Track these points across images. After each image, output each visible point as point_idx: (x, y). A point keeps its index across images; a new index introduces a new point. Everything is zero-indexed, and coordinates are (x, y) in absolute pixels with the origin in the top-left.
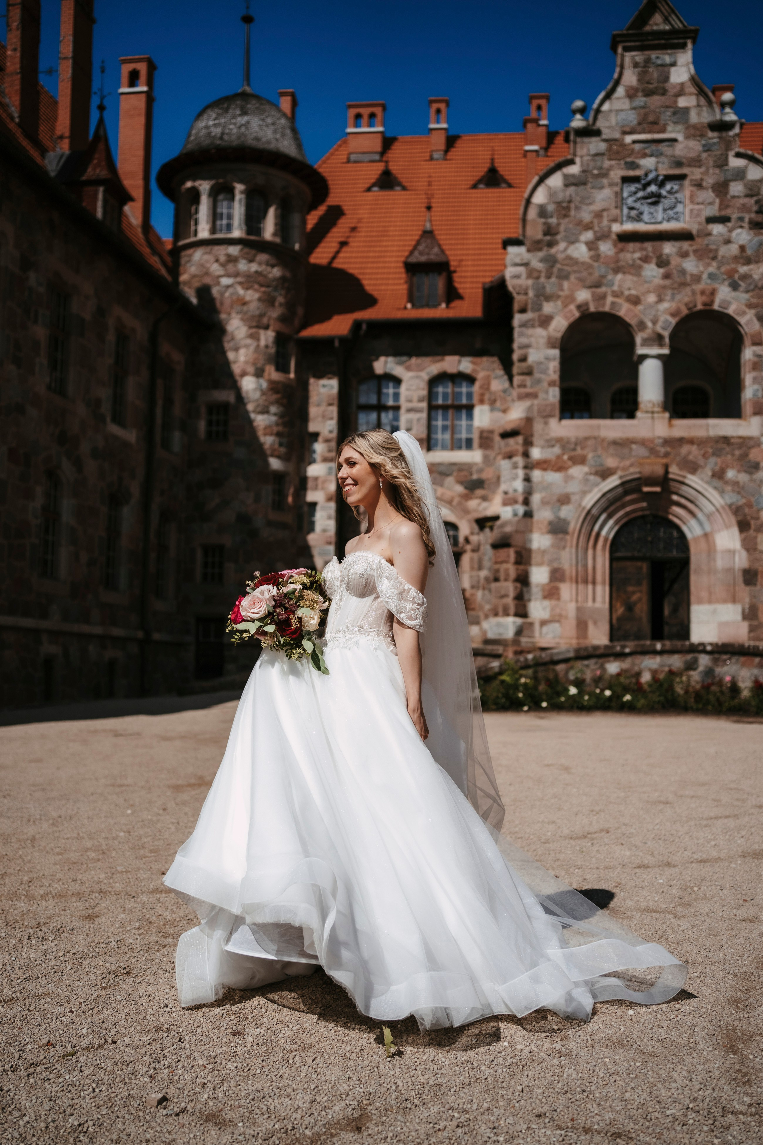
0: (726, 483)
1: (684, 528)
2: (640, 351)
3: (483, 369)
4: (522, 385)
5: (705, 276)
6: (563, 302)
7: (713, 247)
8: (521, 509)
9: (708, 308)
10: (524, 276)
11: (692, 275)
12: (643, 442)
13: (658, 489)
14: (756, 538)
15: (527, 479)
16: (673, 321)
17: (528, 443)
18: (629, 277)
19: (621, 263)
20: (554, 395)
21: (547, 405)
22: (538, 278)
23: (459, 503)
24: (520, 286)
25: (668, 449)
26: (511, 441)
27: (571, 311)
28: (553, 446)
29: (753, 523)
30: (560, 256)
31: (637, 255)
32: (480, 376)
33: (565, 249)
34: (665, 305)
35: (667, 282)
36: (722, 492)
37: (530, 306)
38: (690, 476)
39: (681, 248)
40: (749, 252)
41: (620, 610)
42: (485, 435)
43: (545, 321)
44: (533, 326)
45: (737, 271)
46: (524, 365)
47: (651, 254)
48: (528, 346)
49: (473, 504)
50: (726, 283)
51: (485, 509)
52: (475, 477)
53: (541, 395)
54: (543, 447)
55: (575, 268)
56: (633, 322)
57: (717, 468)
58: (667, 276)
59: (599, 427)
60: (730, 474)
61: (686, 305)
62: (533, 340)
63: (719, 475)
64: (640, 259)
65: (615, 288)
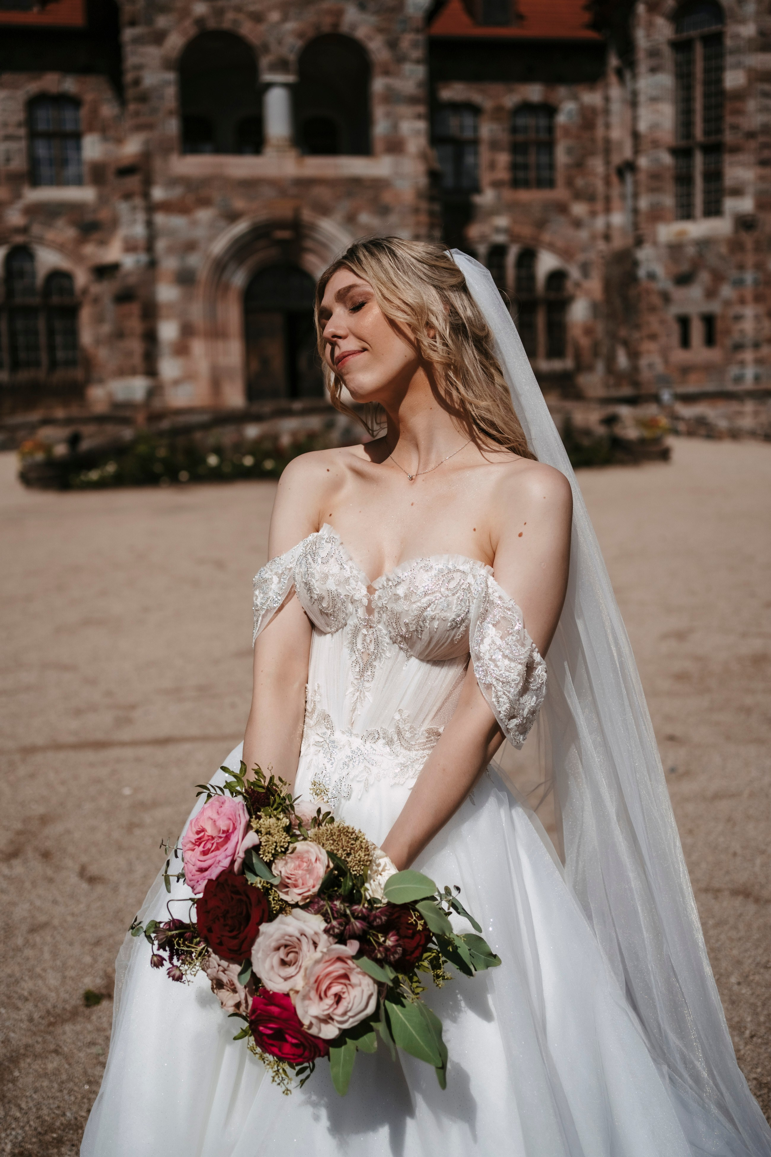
0: (359, 227)
2: (267, 77)
3: (89, 90)
4: (137, 114)
6: (177, 16)
8: (143, 258)
9: (334, 30)
12: (273, 183)
13: (288, 234)
15: (149, 224)
16: (299, 44)
17: (148, 183)
20: (172, 127)
21: (166, 138)
23: (74, 248)
25: (299, 191)
26: (128, 179)
27: (187, 27)
28: (175, 185)
32: (89, 97)
34: (290, 25)
37: (140, 19)
38: (321, 220)
41: (255, 365)
42: (97, 168)
43: (159, 38)
44: (145, 43)
46: (138, 89)
48: (141, 67)
49: (89, 249)
50: (354, 1)
51: (104, 254)
52: (89, 218)
53: (159, 126)
54: (164, 186)
56: (256, 43)
57: (349, 211)
59: (224, 164)
60: (362, 218)
61: (314, 25)
62: (146, 59)
63: (351, 219)
65: (236, 3)
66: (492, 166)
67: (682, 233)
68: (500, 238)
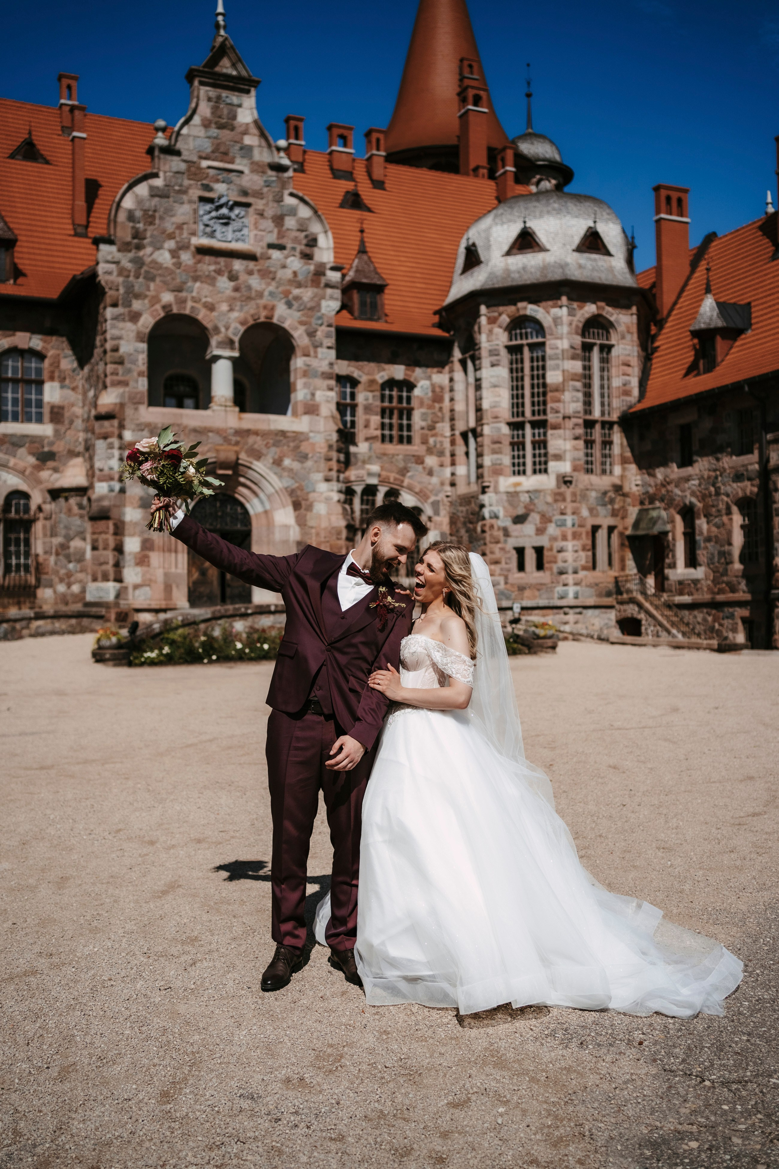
0: (284, 469)
1: (248, 506)
2: (217, 352)
5: (266, 293)
6: (150, 301)
7: (272, 269)
8: (117, 486)
9: (268, 320)
10: (115, 273)
11: (256, 291)
12: (218, 432)
13: (230, 472)
14: (305, 515)
15: (121, 459)
16: (242, 329)
17: (122, 427)
18: (206, 286)
19: (199, 273)
20: (142, 384)
21: (137, 393)
22: (128, 276)
23: (32, 473)
24: (112, 282)
25: (238, 439)
26: (106, 423)
27: (156, 310)
28: (143, 430)
29: (303, 503)
30: (148, 260)
31: (212, 268)
32: (51, 353)
33: (151, 254)
34: (235, 315)
35: (237, 295)
36: (280, 477)
37: (120, 302)
38: (255, 462)
39: (247, 266)
40: (300, 277)
41: (196, 575)
42: (56, 410)
43: (135, 317)
44: (124, 320)
45: (290, 293)
46: (116, 354)
47: (223, 269)
48: (120, 338)
49: (45, 474)
50: (283, 301)
51: (57, 480)
52: (46, 449)
53: (132, 383)
54: (133, 431)
55: (160, 272)
56: (209, 326)
57: (276, 457)
58: (236, 289)
59: (181, 415)
60: (287, 462)
61: (252, 316)
62: (123, 332)
63: (278, 462)
64: (215, 271)
65: (194, 294)
66: (367, 426)
67: (518, 484)
68: (374, 481)
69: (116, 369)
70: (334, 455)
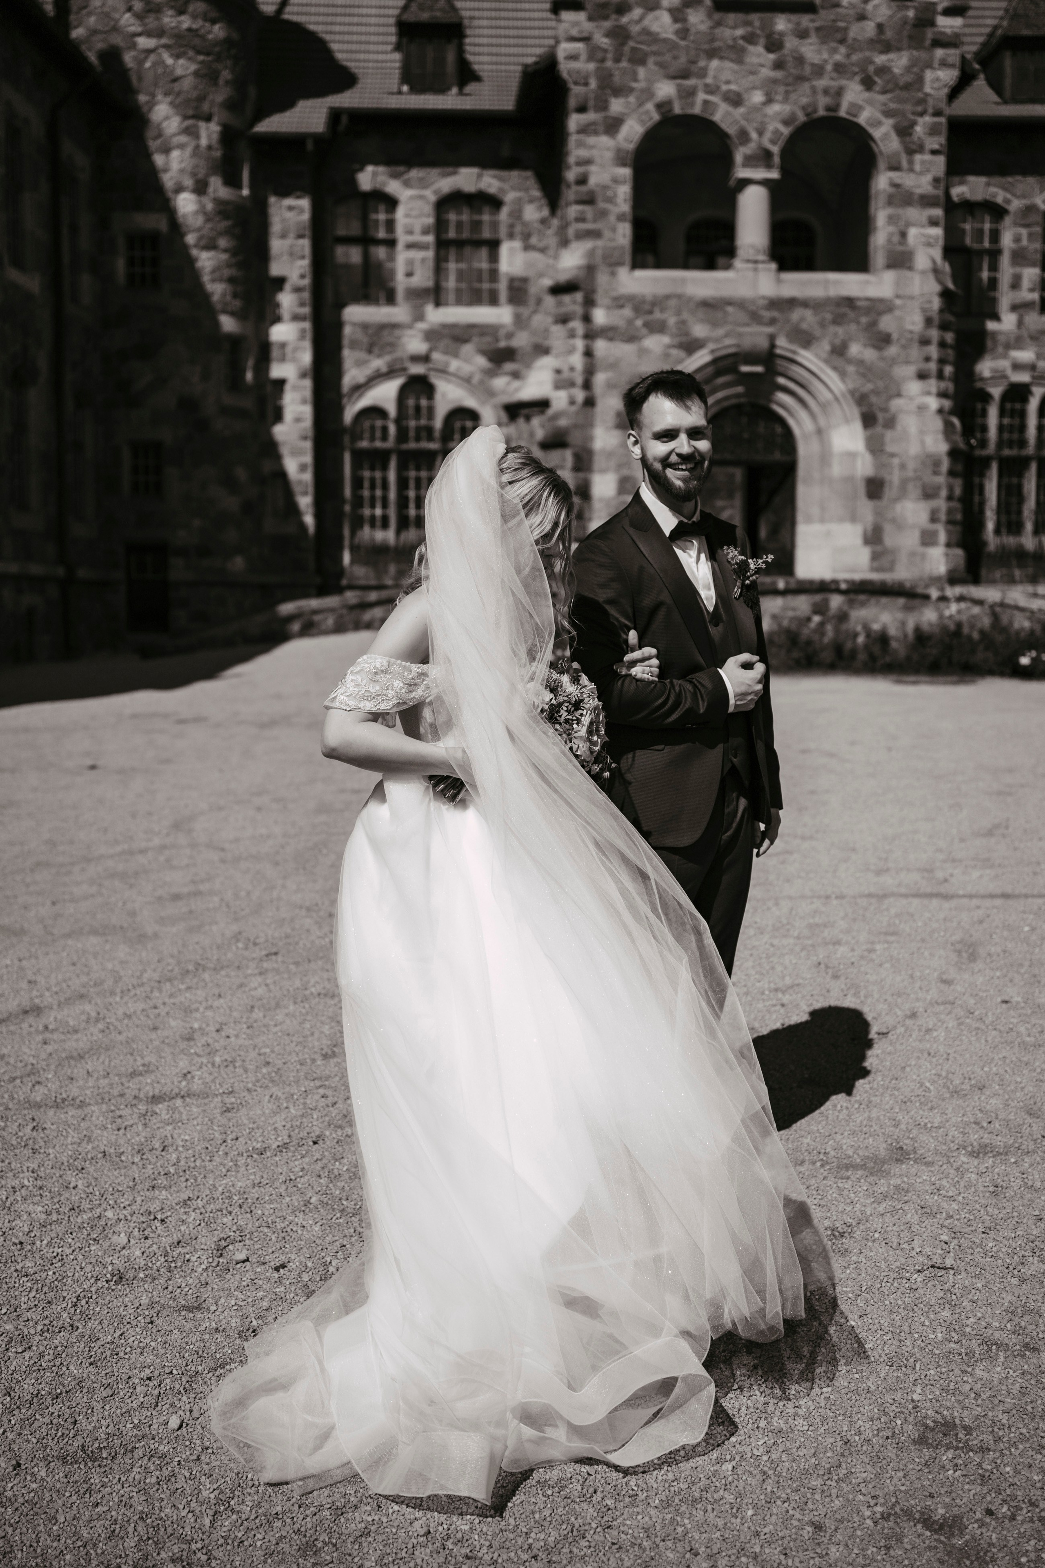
0: (849, 361)
1: (791, 422)
2: (742, 173)
3: (513, 188)
4: (581, 219)
5: (829, 67)
6: (637, 98)
7: (841, 24)
8: (580, 395)
9: (832, 114)
10: (583, 57)
11: (813, 65)
12: (740, 304)
13: (759, 369)
14: (882, 436)
15: (588, 353)
16: (786, 131)
17: (589, 302)
18: (728, 64)
19: (717, 44)
20: (623, 234)
21: (614, 248)
22: (603, 60)
23: (481, 382)
24: (578, 72)
25: (775, 314)
26: (567, 298)
27: (647, 112)
28: (622, 307)
29: (881, 416)
30: (635, 29)
31: (739, 32)
32: (510, 197)
33: (641, 19)
34: (776, 108)
35: (778, 74)
36: (843, 374)
37: (591, 103)
38: (803, 352)
39: (798, 24)
40: (889, 34)
42: (516, 284)
43: (613, 126)
44: (596, 133)
45: (872, 62)
46: (583, 189)
47: (758, 32)
48: (588, 162)
49: (500, 382)
50: (857, 78)
51: (517, 390)
52: (503, 344)
53: (607, 234)
54: (608, 308)
55: (654, 48)
56: (731, 130)
57: (838, 342)
58: (778, 65)
59: (684, 281)
60: (855, 349)
61: (804, 108)
62: (595, 152)
63: (839, 351)
64: (743, 38)
65: (709, 80)
66: (1016, 284)
68: (1023, 377)
69: (583, 212)
70: (934, 334)
